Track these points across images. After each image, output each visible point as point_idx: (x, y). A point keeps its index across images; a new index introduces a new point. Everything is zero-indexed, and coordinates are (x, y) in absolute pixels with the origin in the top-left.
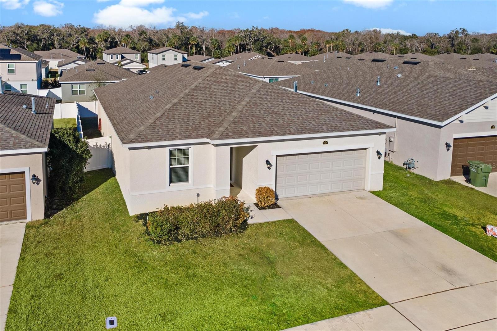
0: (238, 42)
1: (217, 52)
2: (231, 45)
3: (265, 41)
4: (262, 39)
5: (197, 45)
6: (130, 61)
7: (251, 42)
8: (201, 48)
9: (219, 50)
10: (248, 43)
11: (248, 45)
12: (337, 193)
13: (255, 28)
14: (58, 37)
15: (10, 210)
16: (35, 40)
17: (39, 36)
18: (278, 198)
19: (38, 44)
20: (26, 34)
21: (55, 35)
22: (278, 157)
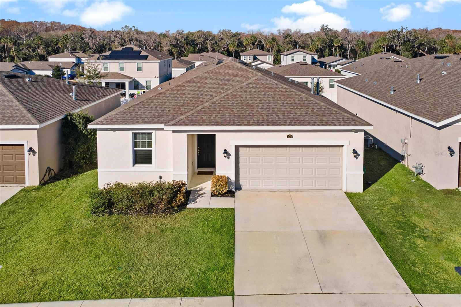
0: (384, 43)
1: (363, 54)
2: (378, 46)
3: (417, 42)
4: (413, 39)
5: (341, 47)
6: (261, 62)
7: (400, 43)
8: (346, 50)
9: (364, 52)
10: (396, 44)
11: (396, 46)
12: (309, 190)
13: (404, 28)
14: (211, 41)
15: (15, 175)
16: (192, 44)
17: (195, 40)
18: (242, 189)
19: (194, 47)
20: (185, 39)
21: (209, 40)
22: (240, 148)
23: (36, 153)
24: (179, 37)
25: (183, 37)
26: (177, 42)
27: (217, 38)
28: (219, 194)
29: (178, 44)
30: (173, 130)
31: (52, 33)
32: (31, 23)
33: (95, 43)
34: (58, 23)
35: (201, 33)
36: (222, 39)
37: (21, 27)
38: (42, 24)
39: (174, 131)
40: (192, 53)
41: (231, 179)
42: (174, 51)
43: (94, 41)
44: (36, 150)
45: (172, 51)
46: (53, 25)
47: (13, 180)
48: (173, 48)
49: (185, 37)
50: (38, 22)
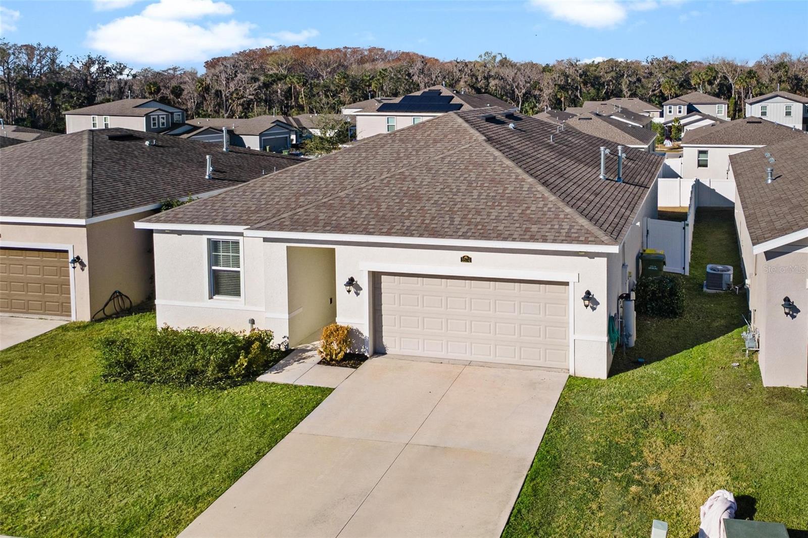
6: (701, 117)
14: (630, 79)
15: (60, 301)
16: (596, 85)
17: (601, 77)
18: (386, 354)
19: (598, 89)
20: (581, 76)
21: (626, 75)
22: (382, 276)
23: (85, 266)
24: (571, 71)
25: (577, 72)
26: (568, 80)
27: (641, 73)
28: (332, 359)
29: (568, 84)
30: (264, 238)
31: (368, 66)
32: (338, 50)
33: (428, 82)
34: (381, 49)
35: (612, 64)
36: (651, 74)
37: (321, 57)
38: (355, 51)
39: (266, 240)
40: (593, 99)
41: (362, 334)
42: (561, 97)
43: (426, 80)
44: (85, 261)
45: (559, 97)
46: (372, 54)
47: (57, 310)
48: (560, 92)
49: (580, 71)
50: (349, 48)
